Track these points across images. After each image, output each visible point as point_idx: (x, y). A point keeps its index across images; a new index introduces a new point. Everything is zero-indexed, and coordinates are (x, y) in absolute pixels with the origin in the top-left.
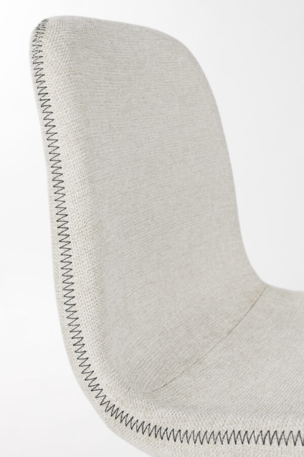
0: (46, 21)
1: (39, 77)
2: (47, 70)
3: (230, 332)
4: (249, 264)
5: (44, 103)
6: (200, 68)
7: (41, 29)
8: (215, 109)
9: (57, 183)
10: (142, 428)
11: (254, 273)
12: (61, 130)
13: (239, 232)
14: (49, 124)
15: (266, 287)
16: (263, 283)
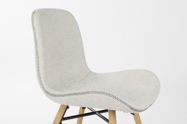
0: (35, 11)
1: (33, 23)
2: (34, 22)
3: (80, 81)
4: (87, 66)
5: (34, 29)
6: (74, 18)
7: (34, 13)
8: (78, 28)
9: (36, 45)
10: (52, 95)
11: (89, 68)
12: (37, 34)
13: (85, 58)
14: (35, 33)
15: (91, 72)
16: (91, 71)
